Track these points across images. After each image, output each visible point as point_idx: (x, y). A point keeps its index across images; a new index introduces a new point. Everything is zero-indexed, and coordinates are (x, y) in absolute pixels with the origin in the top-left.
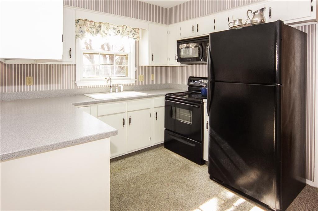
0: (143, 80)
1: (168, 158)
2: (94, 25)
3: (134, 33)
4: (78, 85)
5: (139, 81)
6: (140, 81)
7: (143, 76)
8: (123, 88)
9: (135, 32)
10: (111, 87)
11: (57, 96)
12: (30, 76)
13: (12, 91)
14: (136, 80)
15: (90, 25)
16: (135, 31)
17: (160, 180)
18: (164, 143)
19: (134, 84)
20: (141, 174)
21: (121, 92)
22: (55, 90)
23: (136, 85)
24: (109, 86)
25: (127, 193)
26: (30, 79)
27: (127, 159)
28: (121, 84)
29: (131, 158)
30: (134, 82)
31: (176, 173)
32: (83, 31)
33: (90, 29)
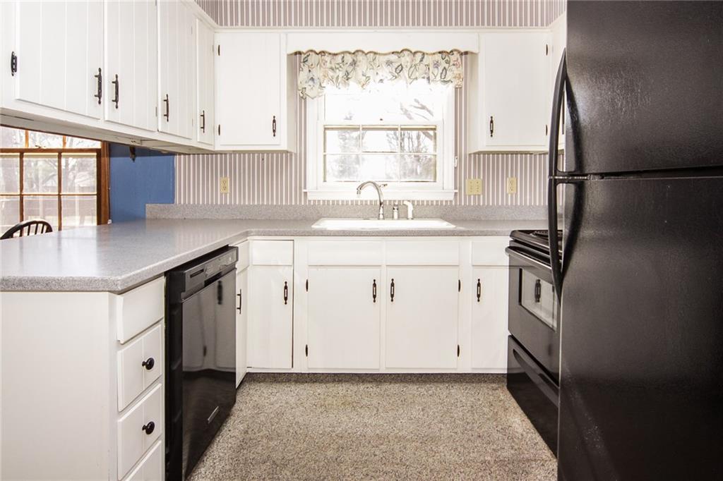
0: (480, 192)
1: (488, 419)
2: (341, 62)
3: (445, 68)
4: (310, 197)
5: (467, 193)
6: (470, 196)
7: (480, 181)
8: (412, 209)
9: (447, 66)
10: (381, 204)
11: (270, 217)
12: (226, 176)
13: (199, 203)
14: (457, 191)
15: (331, 63)
16: (448, 62)
17: (403, 470)
18: (508, 374)
19: (451, 201)
20: (378, 432)
21: (408, 219)
22: (268, 205)
23: (456, 205)
24: (378, 203)
25: (303, 463)
26: (225, 182)
27: (386, 386)
28: (409, 201)
29: (394, 388)
30: (451, 197)
31: (468, 470)
32: (315, 78)
33: (331, 73)
